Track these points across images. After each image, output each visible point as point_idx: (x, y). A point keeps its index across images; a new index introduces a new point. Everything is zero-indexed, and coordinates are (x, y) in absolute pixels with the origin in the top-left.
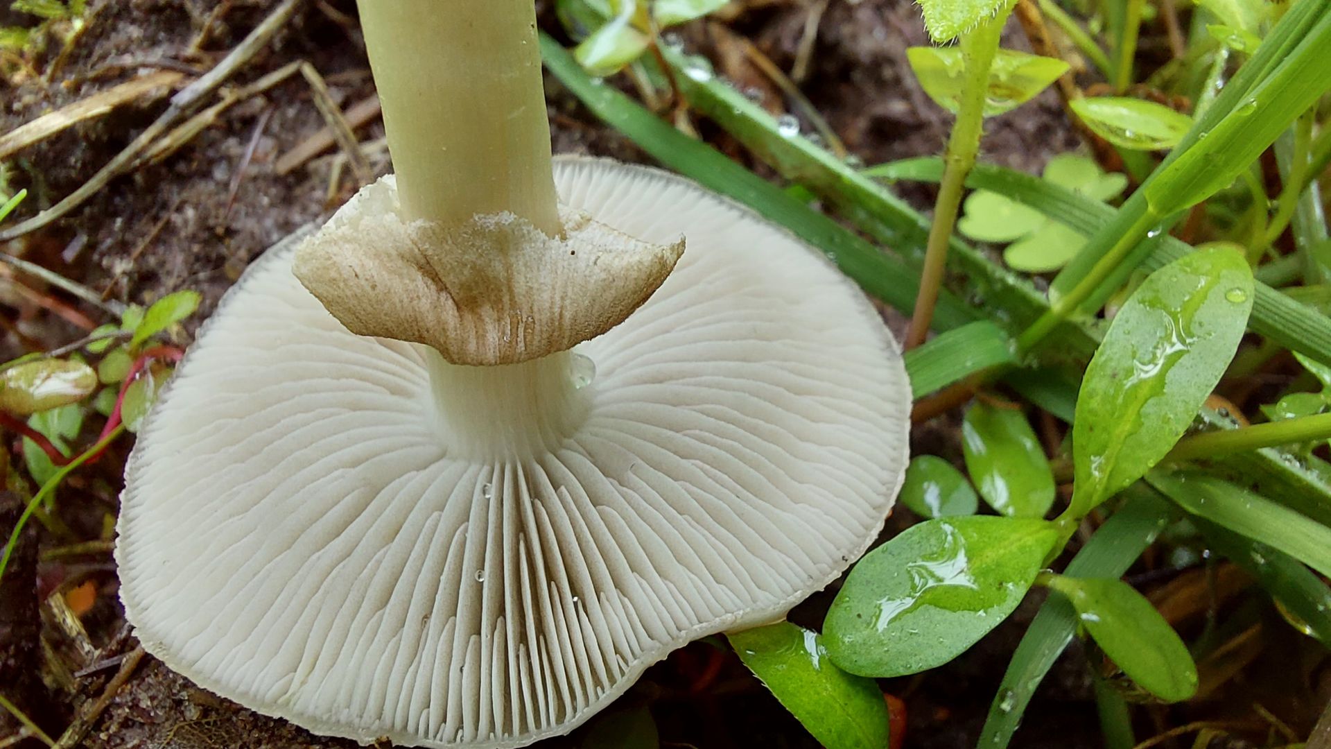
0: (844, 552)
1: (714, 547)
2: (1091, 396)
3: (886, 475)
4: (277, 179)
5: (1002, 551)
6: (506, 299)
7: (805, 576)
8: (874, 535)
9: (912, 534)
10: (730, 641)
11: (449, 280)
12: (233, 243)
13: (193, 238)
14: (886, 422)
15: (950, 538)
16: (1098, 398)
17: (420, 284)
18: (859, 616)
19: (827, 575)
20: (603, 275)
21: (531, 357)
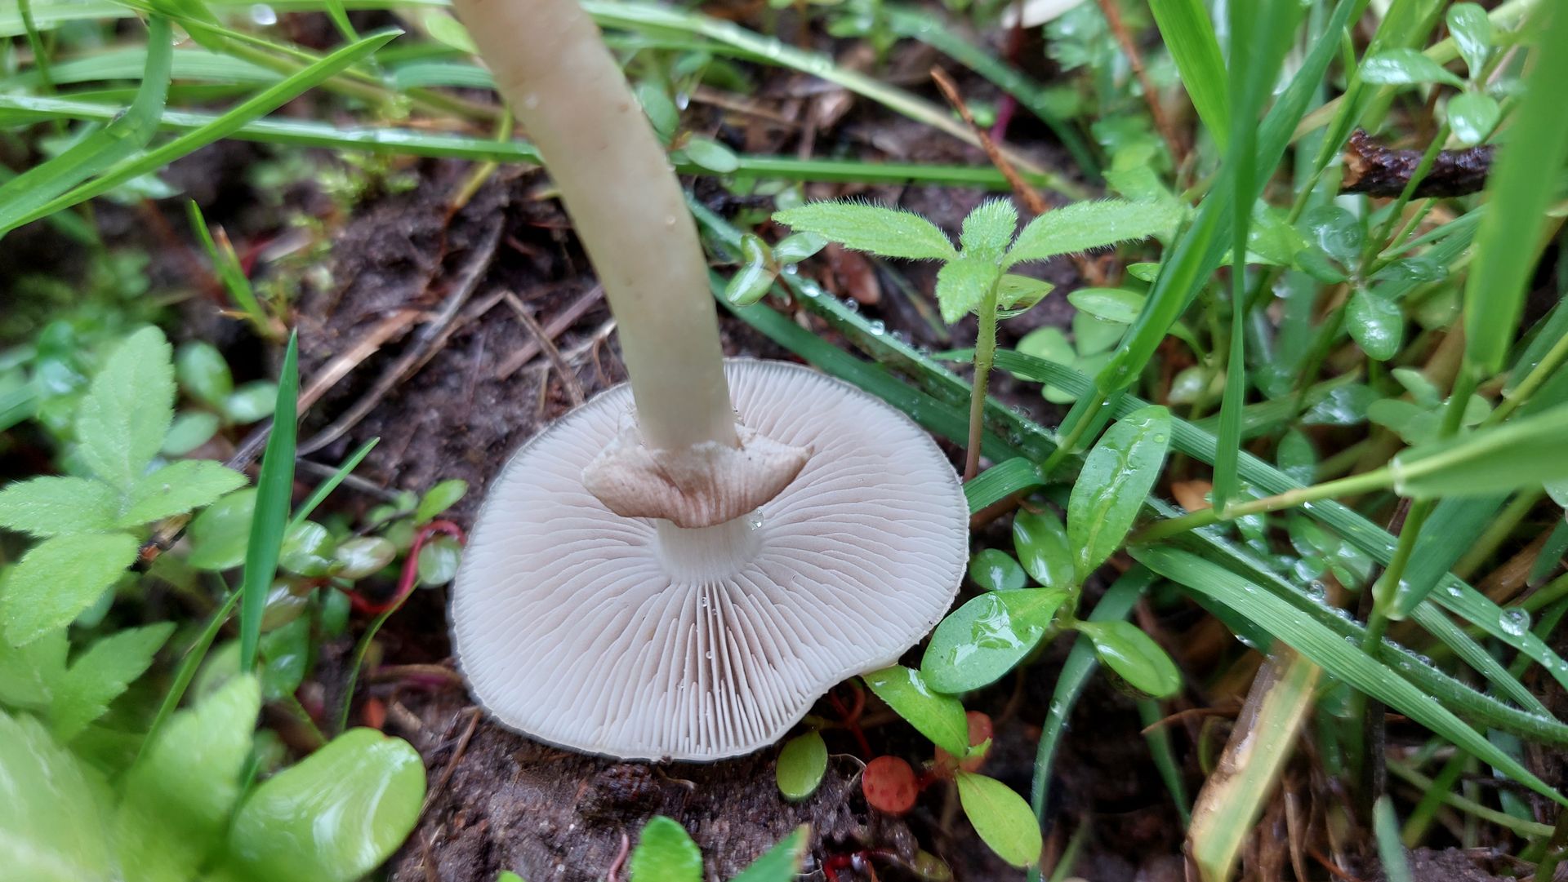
0: (930, 619)
1: (850, 623)
2: (1076, 509)
3: (954, 567)
4: (497, 383)
5: (1027, 610)
6: (712, 488)
7: (906, 635)
8: (948, 606)
9: (971, 604)
10: (865, 680)
11: (678, 480)
12: (473, 436)
13: (440, 434)
14: (954, 532)
15: (995, 603)
16: (1080, 509)
17: (660, 484)
18: (942, 657)
19: (919, 634)
20: (769, 470)
21: (728, 519)
